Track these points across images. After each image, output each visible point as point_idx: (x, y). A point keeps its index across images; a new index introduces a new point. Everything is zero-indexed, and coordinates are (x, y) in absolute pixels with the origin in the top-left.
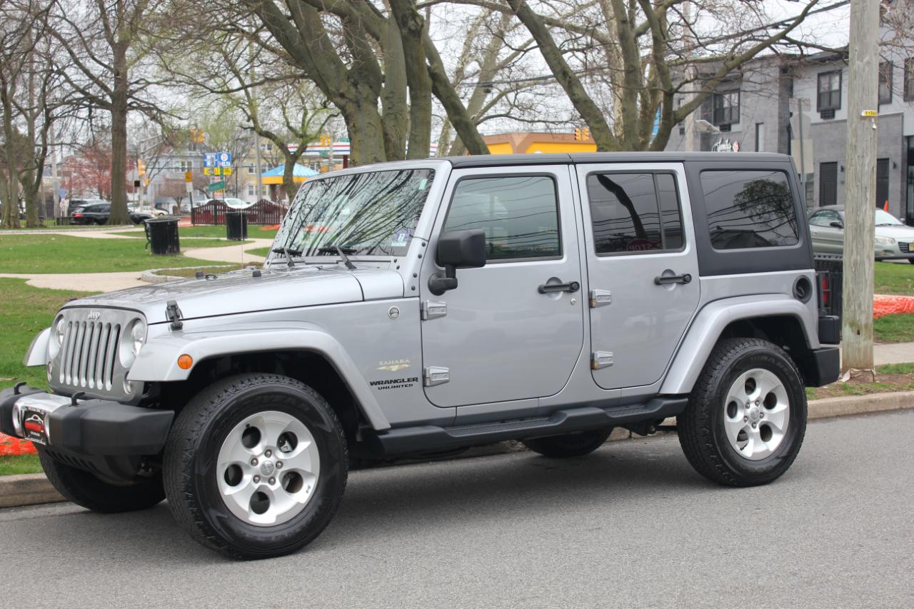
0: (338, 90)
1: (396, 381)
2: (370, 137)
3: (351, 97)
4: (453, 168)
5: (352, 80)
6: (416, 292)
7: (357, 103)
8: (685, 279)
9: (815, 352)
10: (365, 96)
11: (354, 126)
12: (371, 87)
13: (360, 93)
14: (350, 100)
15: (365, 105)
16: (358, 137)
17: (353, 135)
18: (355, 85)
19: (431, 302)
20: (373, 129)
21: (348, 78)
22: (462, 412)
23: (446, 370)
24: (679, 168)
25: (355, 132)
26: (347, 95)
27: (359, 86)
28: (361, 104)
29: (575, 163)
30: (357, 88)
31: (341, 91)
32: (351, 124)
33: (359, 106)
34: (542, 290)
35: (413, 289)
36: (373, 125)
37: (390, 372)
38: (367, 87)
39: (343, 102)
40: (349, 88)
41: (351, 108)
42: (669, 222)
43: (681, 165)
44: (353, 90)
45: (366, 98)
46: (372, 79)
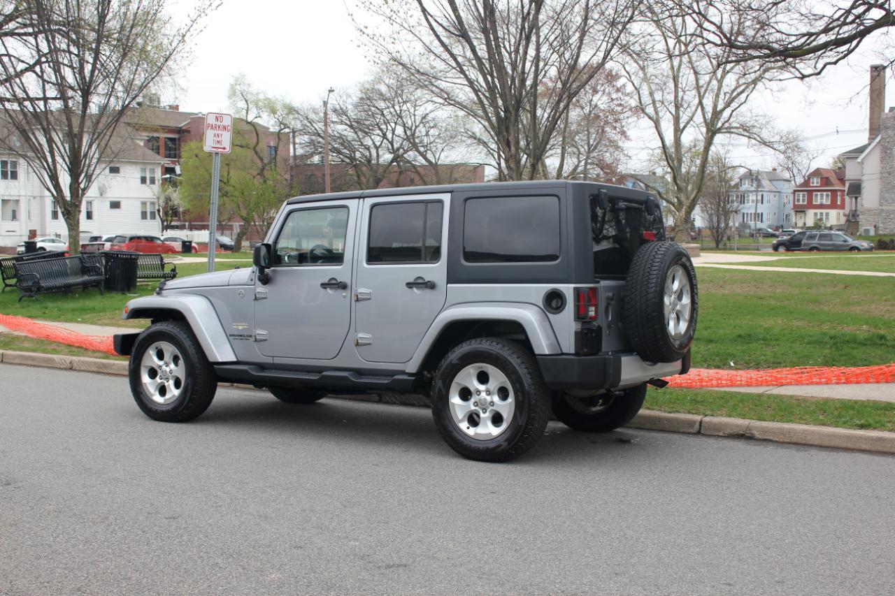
1: (241, 336)
4: (288, 204)
6: (253, 283)
8: (431, 286)
9: (537, 357)
19: (261, 289)
22: (277, 361)
23: (264, 332)
24: (446, 198)
29: (364, 198)
34: (324, 286)
35: (252, 280)
37: (238, 330)
42: (431, 242)
43: (450, 194)
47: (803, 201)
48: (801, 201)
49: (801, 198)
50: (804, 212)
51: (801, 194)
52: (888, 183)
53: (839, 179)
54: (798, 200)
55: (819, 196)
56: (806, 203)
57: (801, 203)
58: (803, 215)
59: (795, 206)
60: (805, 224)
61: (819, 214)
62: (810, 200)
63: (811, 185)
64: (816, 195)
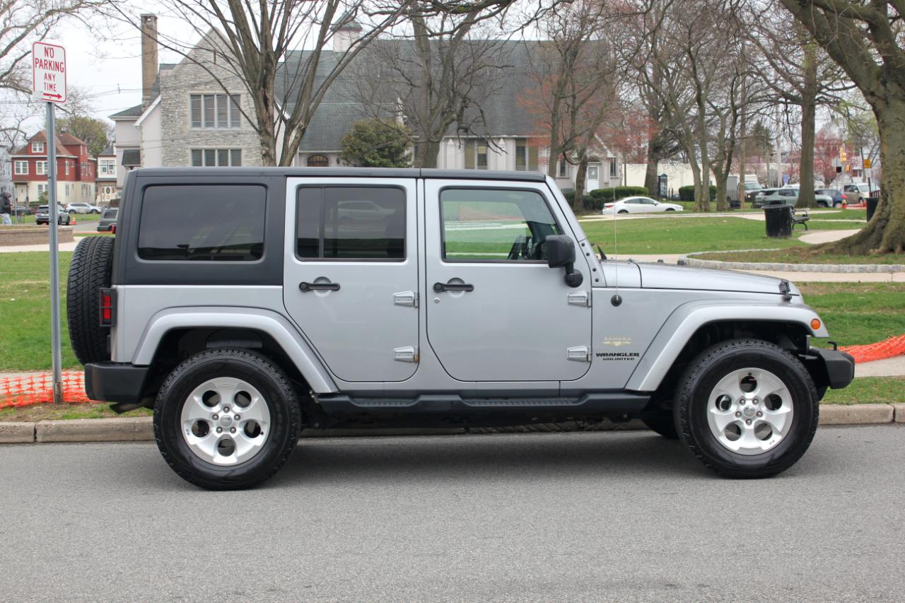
0: (868, 89)
2: (898, 131)
3: (880, 95)
5: (882, 79)
7: (886, 101)
10: (893, 93)
11: (883, 122)
12: (900, 85)
13: (888, 91)
14: (879, 98)
15: (892, 101)
16: (887, 131)
17: (882, 130)
18: (884, 83)
20: (901, 123)
21: (878, 78)
25: (884, 128)
26: (877, 93)
27: (888, 85)
28: (889, 101)
30: (886, 87)
31: (872, 89)
32: (881, 120)
33: (887, 103)
36: (901, 120)
38: (895, 85)
39: (873, 100)
40: (878, 87)
41: (880, 105)
44: (882, 88)
45: (895, 96)
46: (900, 77)
47: (24, 170)
48: (21, 171)
49: (21, 168)
50: (26, 184)
51: (21, 163)
52: (172, 151)
53: (64, 146)
54: (18, 170)
55: (43, 165)
56: (28, 174)
57: (21, 173)
58: (24, 188)
59: (14, 177)
60: (27, 198)
61: (44, 187)
62: (32, 169)
63: (33, 152)
64: (40, 164)
